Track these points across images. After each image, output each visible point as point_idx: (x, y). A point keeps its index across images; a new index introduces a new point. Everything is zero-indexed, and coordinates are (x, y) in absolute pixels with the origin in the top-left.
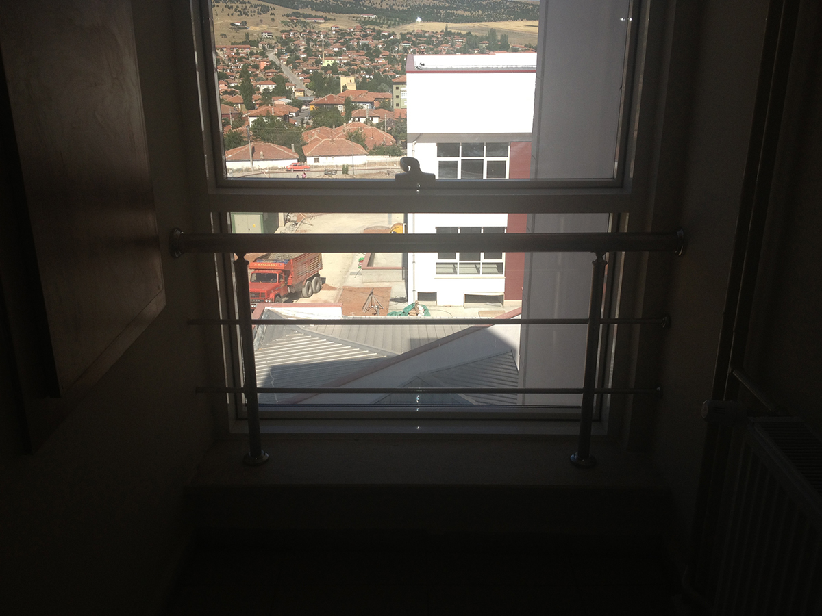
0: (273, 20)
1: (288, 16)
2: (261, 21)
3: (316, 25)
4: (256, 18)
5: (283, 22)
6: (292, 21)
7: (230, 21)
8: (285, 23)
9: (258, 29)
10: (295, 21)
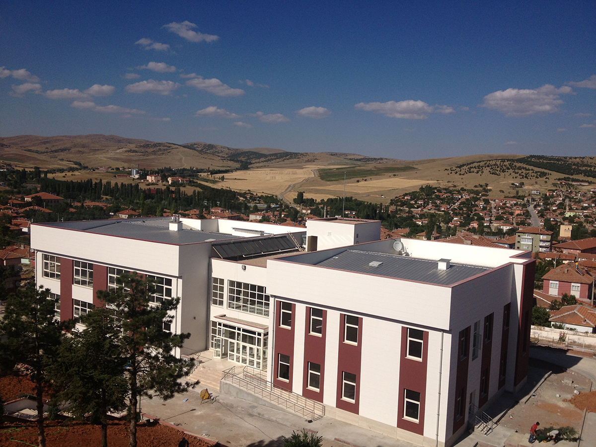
0: (546, 182)
1: (559, 179)
2: (536, 183)
3: (579, 187)
4: (534, 180)
5: (553, 184)
6: (561, 183)
7: (512, 182)
8: (555, 185)
9: (531, 187)
10: (563, 183)
